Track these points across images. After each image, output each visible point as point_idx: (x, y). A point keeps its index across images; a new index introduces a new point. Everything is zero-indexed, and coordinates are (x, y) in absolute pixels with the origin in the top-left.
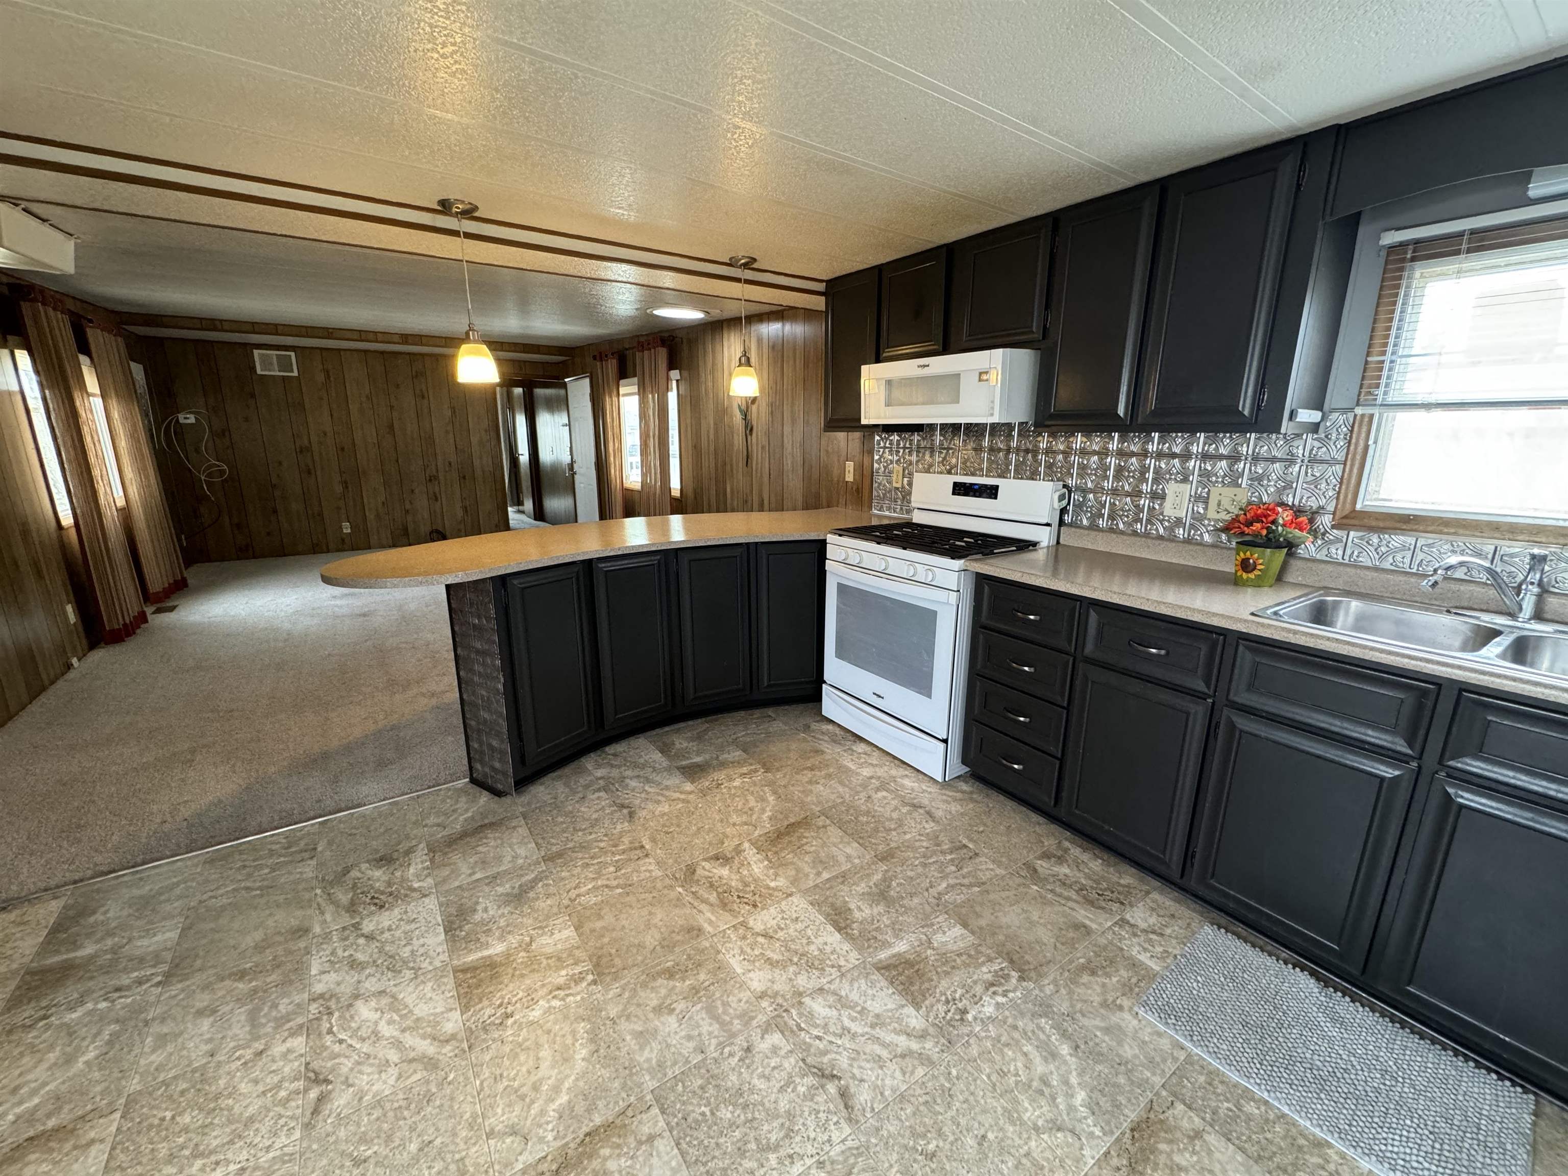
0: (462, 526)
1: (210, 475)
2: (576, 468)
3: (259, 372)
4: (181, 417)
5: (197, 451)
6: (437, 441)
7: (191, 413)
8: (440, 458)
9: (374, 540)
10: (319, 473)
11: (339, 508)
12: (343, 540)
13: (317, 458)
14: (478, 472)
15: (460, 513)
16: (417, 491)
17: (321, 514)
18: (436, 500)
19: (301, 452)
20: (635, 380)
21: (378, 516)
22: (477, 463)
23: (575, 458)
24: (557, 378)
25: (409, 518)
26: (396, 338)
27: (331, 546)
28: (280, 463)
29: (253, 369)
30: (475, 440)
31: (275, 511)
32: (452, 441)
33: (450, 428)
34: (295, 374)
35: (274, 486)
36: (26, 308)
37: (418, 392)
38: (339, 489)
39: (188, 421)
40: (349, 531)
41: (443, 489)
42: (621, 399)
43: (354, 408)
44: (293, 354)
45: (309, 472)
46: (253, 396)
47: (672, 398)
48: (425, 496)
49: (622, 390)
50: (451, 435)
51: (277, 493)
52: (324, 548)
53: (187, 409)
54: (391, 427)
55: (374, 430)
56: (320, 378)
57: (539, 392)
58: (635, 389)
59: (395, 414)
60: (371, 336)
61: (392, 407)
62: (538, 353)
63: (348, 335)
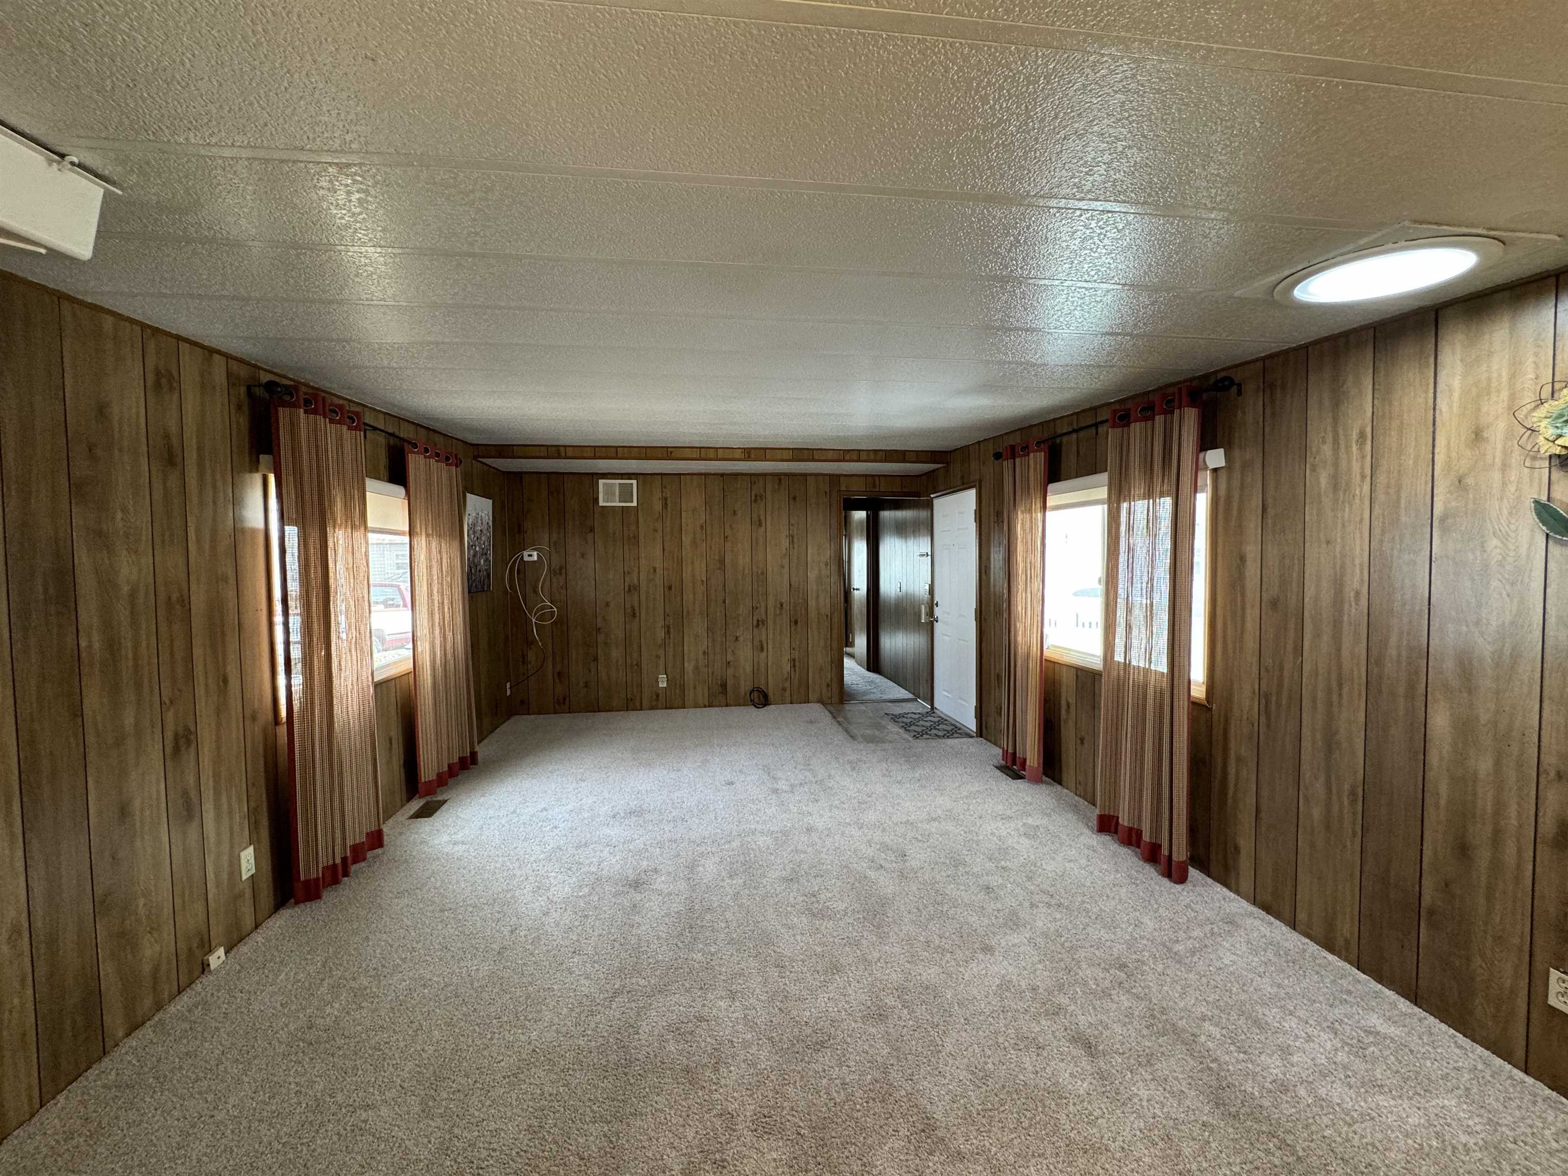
0: (787, 685)
1: (541, 618)
2: (937, 612)
3: (601, 503)
4: (526, 553)
5: (535, 591)
6: (769, 579)
7: (535, 550)
8: (771, 599)
9: (690, 696)
10: (643, 616)
11: (658, 657)
12: (658, 696)
13: (643, 598)
14: (813, 614)
15: (787, 668)
16: (741, 639)
17: (639, 665)
18: (762, 649)
19: (629, 590)
20: (1104, 477)
21: (696, 668)
22: (812, 603)
23: (936, 599)
24: (918, 494)
25: (730, 671)
26: (738, 454)
27: (645, 702)
28: (607, 604)
29: (596, 500)
30: (812, 575)
31: (596, 659)
32: (786, 577)
33: (785, 562)
34: (635, 504)
35: (598, 630)
36: (283, 414)
37: (755, 518)
38: (661, 634)
39: (530, 559)
40: (665, 685)
41: (771, 636)
42: (1049, 514)
43: (687, 540)
44: (634, 482)
45: (634, 615)
46: (592, 530)
47: (1202, 502)
48: (750, 644)
49: (1051, 501)
50: (786, 570)
51: (601, 638)
52: (638, 704)
53: (533, 545)
54: (722, 562)
55: (704, 565)
56: (658, 506)
57: (886, 515)
58: (1103, 493)
59: (728, 545)
60: (711, 454)
61: (726, 538)
62: (904, 461)
63: (688, 453)
